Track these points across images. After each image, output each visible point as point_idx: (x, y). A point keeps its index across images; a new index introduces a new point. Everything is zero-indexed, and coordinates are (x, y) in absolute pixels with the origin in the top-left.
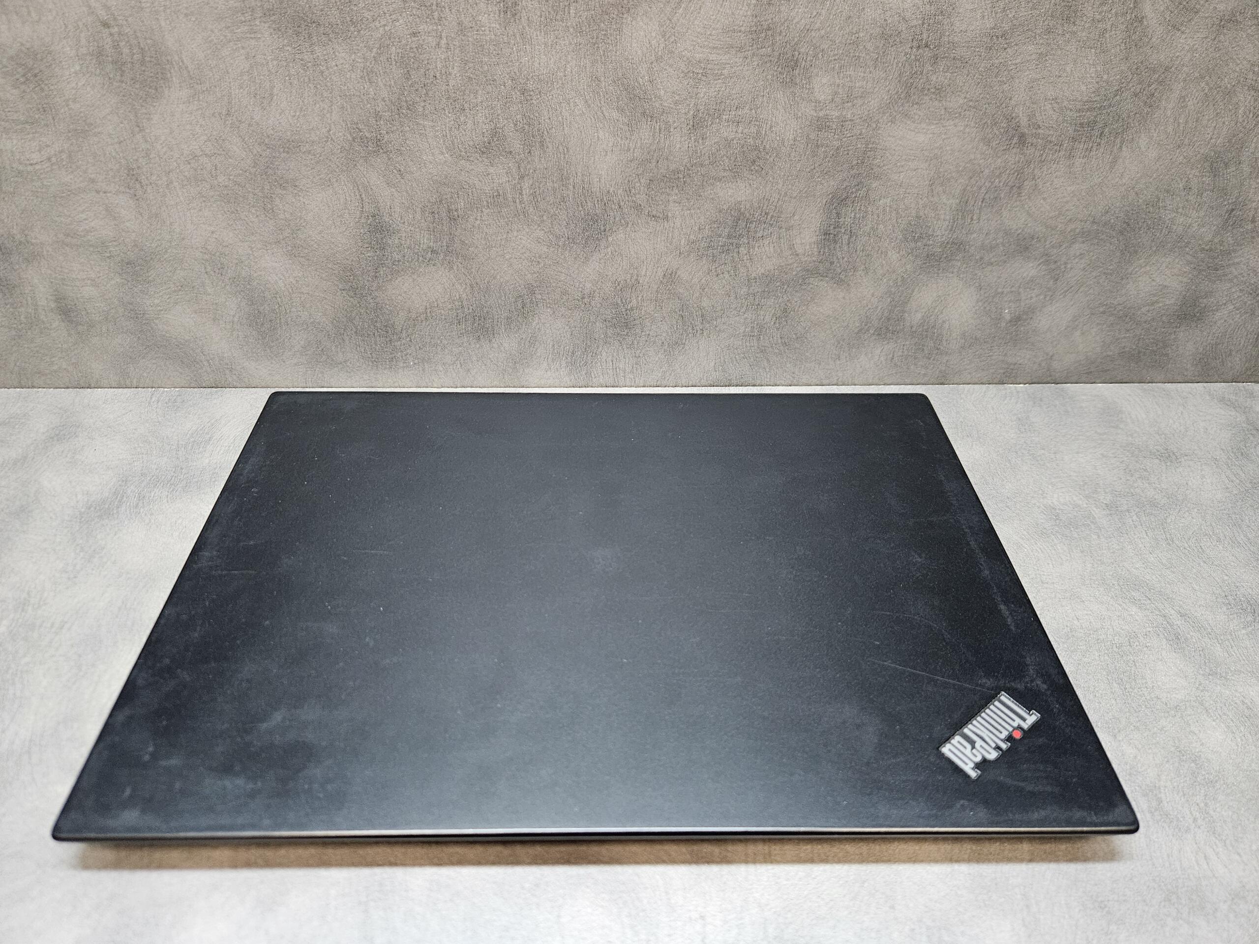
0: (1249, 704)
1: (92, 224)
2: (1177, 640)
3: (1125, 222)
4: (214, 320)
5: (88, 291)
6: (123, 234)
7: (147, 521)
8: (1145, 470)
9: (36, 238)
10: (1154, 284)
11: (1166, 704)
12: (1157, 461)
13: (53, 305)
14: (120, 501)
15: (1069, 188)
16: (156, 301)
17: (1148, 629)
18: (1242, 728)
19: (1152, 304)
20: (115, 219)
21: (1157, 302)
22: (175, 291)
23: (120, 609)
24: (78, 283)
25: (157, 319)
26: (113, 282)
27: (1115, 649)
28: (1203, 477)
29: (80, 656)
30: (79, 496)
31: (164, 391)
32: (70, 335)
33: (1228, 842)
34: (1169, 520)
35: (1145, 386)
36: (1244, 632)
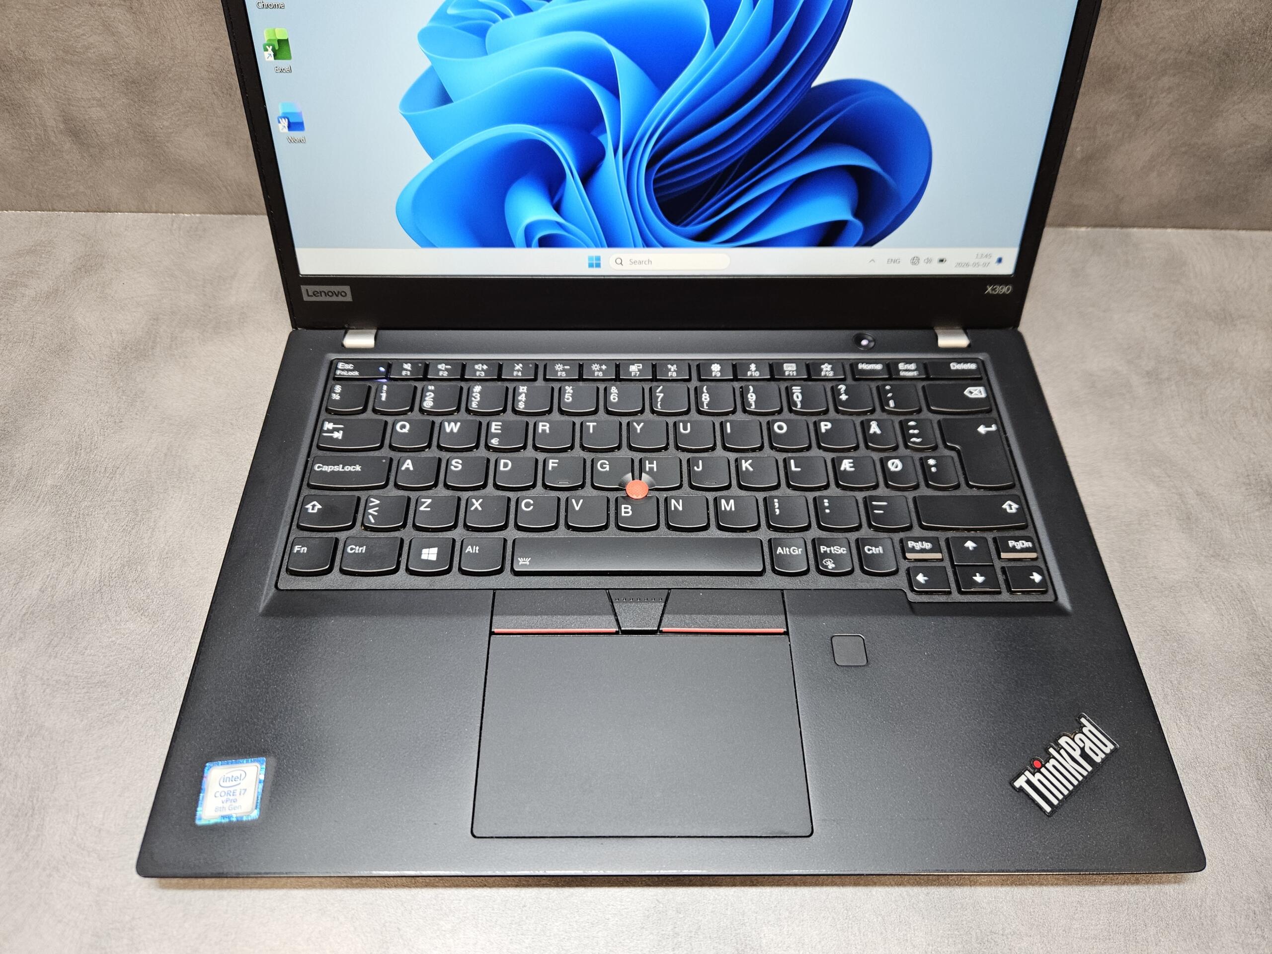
0: (1244, 587)
1: (91, 40)
2: (1188, 520)
3: (1224, 54)
4: (228, 143)
5: (96, 113)
6: (124, 51)
7: (182, 364)
8: (1197, 333)
9: (34, 55)
10: (1245, 123)
11: (1162, 584)
12: (1211, 323)
13: (62, 126)
14: (154, 342)
15: (1167, 13)
16: (166, 123)
17: (1161, 508)
18: (1232, 611)
19: (1240, 146)
20: (113, 34)
21: (1246, 143)
22: (184, 113)
23: (166, 455)
24: (83, 103)
25: (168, 142)
26: (119, 102)
27: (1124, 528)
28: (1255, 343)
29: (135, 501)
30: (114, 335)
31: (184, 217)
32: (83, 157)
33: (1192, 718)
34: (1208, 391)
35: (1218, 233)
36: (1257, 513)
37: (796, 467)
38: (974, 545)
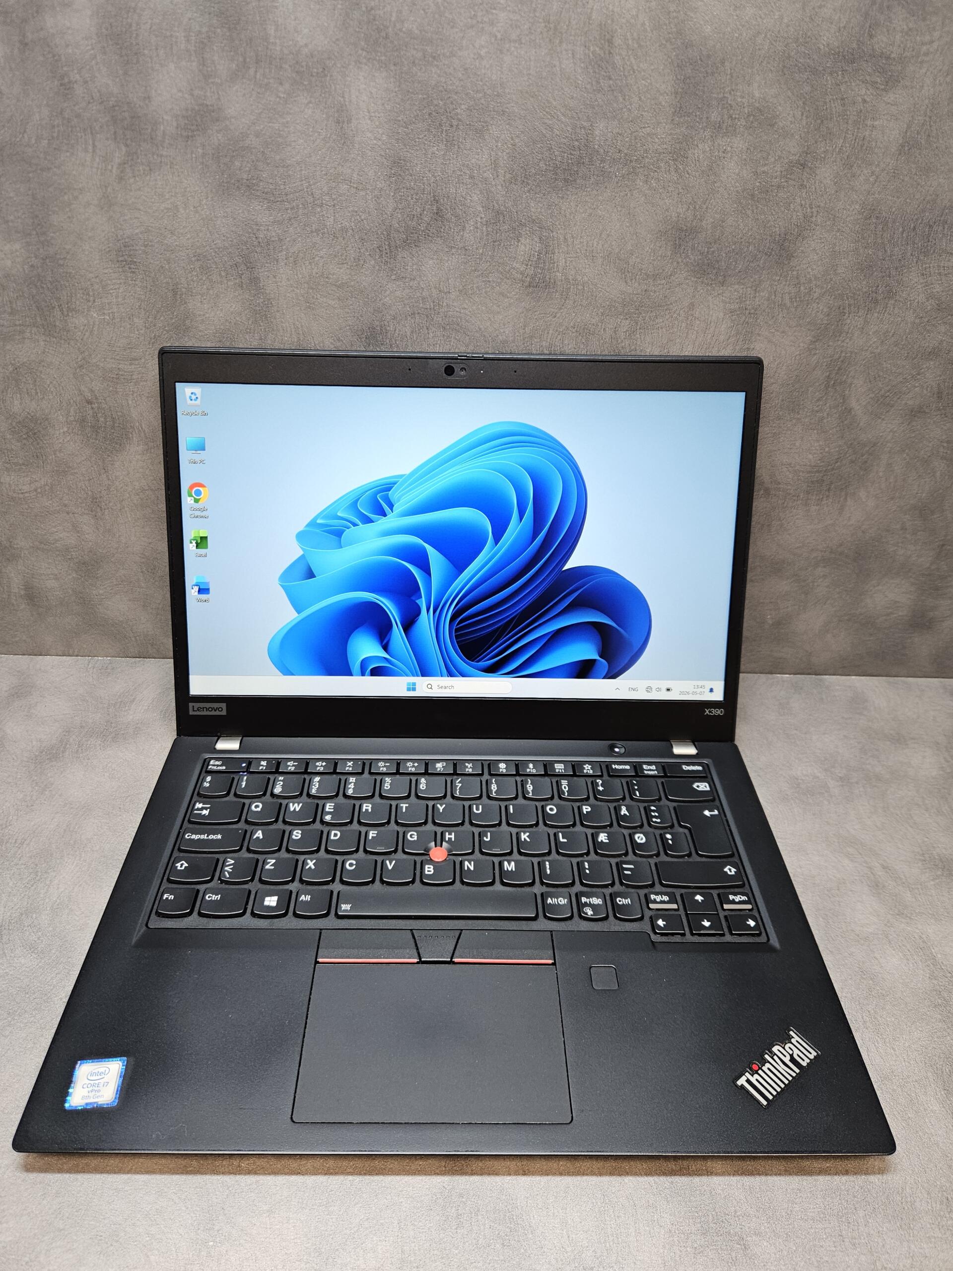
0: (925, 939)
1: (61, 535)
2: (877, 887)
3: (856, 553)
4: (144, 606)
5: (51, 583)
6: (83, 543)
7: (85, 764)
8: (877, 750)
9: (17, 544)
10: (887, 599)
11: (858, 936)
12: (888, 743)
13: (22, 592)
14: (64, 748)
15: (808, 527)
16: (101, 592)
17: (856, 878)
18: (915, 957)
19: (888, 615)
20: (78, 532)
21: (891, 613)
22: (116, 585)
23: (65, 830)
24: (43, 577)
25: (100, 605)
26: (70, 577)
27: (826, 892)
28: (924, 757)
29: (36, 865)
30: (34, 743)
31: (98, 660)
32: (32, 615)
33: (887, 1040)
34: (889, 792)
35: (891, 679)
36: (932, 883)
37: (563, 838)
38: (702, 898)
